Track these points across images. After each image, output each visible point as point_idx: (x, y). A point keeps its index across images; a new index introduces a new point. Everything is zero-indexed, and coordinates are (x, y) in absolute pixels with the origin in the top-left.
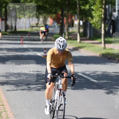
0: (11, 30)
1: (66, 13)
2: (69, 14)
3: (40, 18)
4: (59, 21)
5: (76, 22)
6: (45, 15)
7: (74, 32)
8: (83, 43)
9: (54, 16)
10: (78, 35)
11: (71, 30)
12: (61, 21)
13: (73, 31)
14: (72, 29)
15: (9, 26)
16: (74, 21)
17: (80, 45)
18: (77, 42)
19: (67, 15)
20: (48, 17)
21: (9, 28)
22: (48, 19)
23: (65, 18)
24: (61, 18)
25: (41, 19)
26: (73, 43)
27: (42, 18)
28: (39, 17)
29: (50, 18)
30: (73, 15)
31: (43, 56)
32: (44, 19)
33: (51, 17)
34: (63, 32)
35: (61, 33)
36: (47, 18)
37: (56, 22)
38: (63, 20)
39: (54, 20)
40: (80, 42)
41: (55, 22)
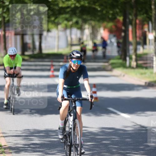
0: (33, 51)
1: (132, 20)
2: (138, 21)
3: (84, 29)
4: (120, 34)
5: (151, 36)
7: (146, 54)
11: (141, 50)
12: (123, 34)
13: (146, 51)
15: (28, 46)
16: (147, 33)
18: (152, 73)
19: (134, 22)
20: (100, 27)
21: (30, 48)
22: (100, 30)
23: (130, 28)
24: (123, 28)
25: (87, 31)
26: (145, 73)
27: (88, 28)
28: (83, 27)
29: (104, 30)
30: (145, 23)
32: (91, 31)
33: (105, 28)
34: (128, 54)
35: (123, 57)
36: (98, 29)
37: (114, 36)
38: (126, 31)
39: (111, 31)
41: (112, 35)
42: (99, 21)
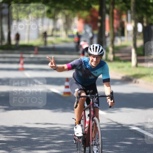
0: (1, 42)
2: (115, 11)
3: (57, 19)
5: (129, 27)
6: (67, 12)
7: (125, 46)
8: (143, 67)
9: (86, 14)
10: (133, 51)
11: (119, 42)
12: (99, 24)
13: (124, 43)
14: (121, 41)
16: (126, 23)
17: (137, 71)
18: (130, 67)
19: (111, 11)
20: (74, 16)
23: (107, 18)
24: (99, 18)
25: (60, 22)
26: (123, 67)
27: (62, 18)
28: (56, 17)
29: (79, 20)
30: (124, 12)
31: (62, 94)
32: (65, 21)
33: (80, 18)
37: (90, 26)
38: (103, 21)
39: (86, 22)
40: (137, 66)
42: (73, 10)
